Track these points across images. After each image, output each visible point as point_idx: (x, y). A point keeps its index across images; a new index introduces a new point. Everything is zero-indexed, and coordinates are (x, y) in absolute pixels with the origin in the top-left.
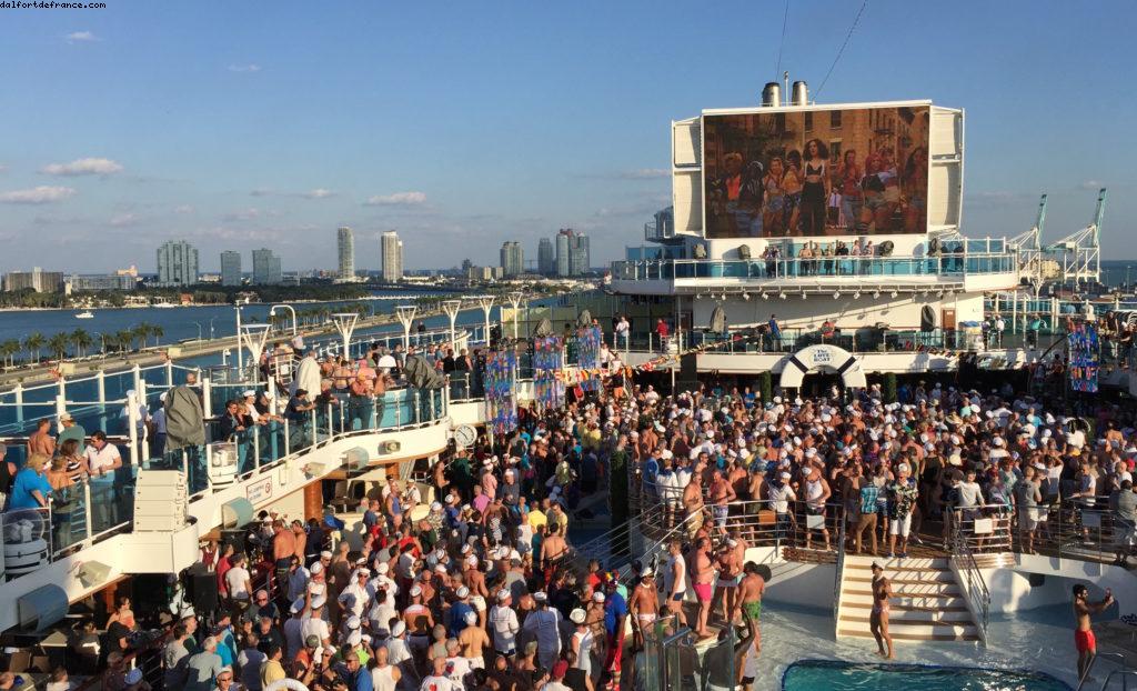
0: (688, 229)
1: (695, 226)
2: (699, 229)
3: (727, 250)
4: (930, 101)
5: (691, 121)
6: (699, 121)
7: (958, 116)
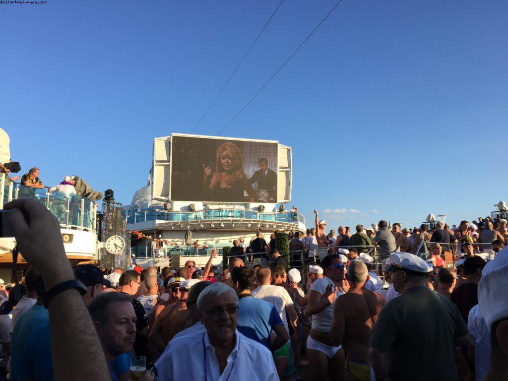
0: (161, 196)
1: (165, 193)
2: (167, 195)
3: (182, 206)
4: (278, 141)
5: (165, 138)
6: (169, 138)
7: (289, 150)
